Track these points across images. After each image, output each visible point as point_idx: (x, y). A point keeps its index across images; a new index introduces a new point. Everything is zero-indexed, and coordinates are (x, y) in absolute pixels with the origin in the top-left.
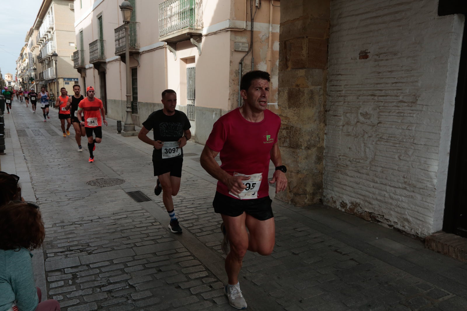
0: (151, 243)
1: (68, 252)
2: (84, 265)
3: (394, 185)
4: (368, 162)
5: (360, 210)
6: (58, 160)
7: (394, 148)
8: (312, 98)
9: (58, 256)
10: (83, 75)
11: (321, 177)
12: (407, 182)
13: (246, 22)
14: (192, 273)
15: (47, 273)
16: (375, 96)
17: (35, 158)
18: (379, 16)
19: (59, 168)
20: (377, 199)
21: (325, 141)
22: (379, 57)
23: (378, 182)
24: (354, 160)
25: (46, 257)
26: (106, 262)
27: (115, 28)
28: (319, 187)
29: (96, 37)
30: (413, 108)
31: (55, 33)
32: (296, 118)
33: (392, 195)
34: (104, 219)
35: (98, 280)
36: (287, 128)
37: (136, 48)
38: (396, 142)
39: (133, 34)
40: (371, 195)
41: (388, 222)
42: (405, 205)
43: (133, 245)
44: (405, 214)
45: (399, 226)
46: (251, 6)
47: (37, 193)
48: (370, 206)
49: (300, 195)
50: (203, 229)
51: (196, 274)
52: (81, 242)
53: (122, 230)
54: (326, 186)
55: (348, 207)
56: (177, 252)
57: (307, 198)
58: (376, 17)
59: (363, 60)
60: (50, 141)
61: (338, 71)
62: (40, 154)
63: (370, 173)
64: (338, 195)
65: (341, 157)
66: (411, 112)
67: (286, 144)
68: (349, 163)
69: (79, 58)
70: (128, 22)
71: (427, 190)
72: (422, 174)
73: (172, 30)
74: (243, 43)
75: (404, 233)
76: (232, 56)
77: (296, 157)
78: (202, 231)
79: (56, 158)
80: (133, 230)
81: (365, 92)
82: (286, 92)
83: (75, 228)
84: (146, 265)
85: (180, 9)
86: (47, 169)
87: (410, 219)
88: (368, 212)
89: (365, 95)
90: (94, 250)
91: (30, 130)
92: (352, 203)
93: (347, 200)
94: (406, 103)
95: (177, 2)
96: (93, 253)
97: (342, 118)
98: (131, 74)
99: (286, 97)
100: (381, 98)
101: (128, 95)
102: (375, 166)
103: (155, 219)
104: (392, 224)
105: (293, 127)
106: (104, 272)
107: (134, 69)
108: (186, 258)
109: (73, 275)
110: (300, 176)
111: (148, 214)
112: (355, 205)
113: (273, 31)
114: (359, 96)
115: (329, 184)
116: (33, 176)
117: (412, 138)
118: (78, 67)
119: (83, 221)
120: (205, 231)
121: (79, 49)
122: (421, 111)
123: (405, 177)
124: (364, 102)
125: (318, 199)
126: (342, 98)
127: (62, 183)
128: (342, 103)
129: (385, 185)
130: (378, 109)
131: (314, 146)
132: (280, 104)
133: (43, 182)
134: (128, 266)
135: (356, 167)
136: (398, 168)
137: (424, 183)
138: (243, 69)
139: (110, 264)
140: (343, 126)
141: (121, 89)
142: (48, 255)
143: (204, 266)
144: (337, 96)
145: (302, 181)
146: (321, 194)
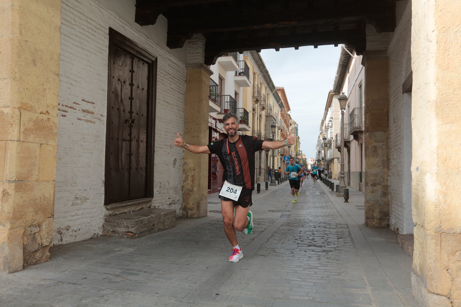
21: (389, 181)
49: (369, 218)
57: (374, 221)
58: (395, 96)
131: (379, 184)
141: (356, 162)
145: (370, 209)
146: (389, 220)
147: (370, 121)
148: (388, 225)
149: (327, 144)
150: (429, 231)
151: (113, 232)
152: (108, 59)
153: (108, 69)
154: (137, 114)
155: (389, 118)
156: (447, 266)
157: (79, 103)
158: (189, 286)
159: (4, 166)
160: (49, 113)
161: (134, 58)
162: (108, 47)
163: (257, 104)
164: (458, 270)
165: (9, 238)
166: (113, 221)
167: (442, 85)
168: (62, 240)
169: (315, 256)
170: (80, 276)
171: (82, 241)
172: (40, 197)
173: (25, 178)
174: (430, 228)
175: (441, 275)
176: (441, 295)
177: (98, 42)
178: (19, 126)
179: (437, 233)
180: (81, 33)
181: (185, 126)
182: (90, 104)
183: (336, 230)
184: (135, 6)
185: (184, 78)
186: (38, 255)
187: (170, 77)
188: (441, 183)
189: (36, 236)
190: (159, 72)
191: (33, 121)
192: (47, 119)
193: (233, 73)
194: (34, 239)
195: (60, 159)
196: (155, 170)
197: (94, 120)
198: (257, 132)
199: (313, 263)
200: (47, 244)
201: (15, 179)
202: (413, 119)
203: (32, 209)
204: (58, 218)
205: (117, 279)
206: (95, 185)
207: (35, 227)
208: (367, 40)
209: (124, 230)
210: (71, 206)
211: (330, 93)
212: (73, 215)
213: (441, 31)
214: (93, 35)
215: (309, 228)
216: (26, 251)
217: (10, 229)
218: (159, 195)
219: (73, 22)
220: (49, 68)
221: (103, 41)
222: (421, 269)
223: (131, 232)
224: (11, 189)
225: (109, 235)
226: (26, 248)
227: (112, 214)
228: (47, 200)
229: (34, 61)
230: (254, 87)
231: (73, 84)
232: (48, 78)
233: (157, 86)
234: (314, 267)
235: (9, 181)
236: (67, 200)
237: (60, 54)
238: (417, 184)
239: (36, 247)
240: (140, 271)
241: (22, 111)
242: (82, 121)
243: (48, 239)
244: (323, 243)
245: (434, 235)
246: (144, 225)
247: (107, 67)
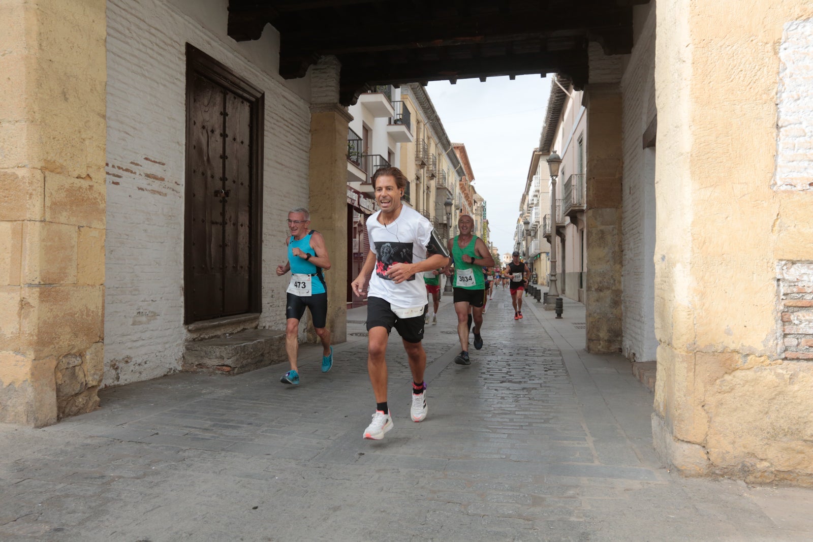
11: (619, 324)
21: (622, 283)
28: (616, 334)
31: (541, 196)
49: (593, 340)
54: (624, 334)
57: (600, 344)
58: (632, 153)
61: (625, 209)
97: (627, 256)
125: (615, 347)
128: (627, 240)
131: (608, 288)
145: (594, 325)
146: (621, 342)
147: (594, 192)
148: (621, 350)
149: (530, 232)
150: (679, 350)
151: (199, 366)
152: (186, 94)
153: (186, 110)
154: (234, 182)
155: (623, 187)
156: (702, 401)
157: (140, 164)
158: (318, 443)
159: (21, 261)
160: (91, 178)
161: (227, 94)
162: (185, 74)
163: (422, 170)
164: (718, 406)
165: (32, 374)
166: (199, 349)
167: (700, 128)
168: (119, 378)
169: (510, 396)
170: (149, 430)
171: (151, 380)
172: (80, 310)
173: (55, 280)
174: (680, 346)
175: (694, 415)
176: (693, 443)
177: (168, 67)
178: (43, 197)
179: (690, 352)
180: (140, 50)
181: (310, 201)
182: (157, 164)
183: (543, 358)
184: (227, 9)
185: (306, 124)
186: (81, 400)
187: (284, 125)
188: (697, 278)
189: (77, 371)
190: (268, 115)
191: (65, 190)
192: (88, 187)
193: (385, 120)
194: (73, 376)
195: (112, 251)
196: (263, 270)
197: (164, 191)
198: (424, 212)
199: (507, 406)
200: (94, 383)
201: (40, 282)
202: (657, 182)
203: (68, 329)
204: (112, 344)
205: (206, 434)
206: (169, 293)
207: (74, 358)
208: (591, 68)
209: (215, 362)
210: (132, 325)
211: (535, 153)
212: (134, 340)
213: (699, 46)
214: (160, 54)
215: (503, 357)
216: (62, 395)
217: (34, 360)
218: (271, 309)
219: (127, 32)
220: (89, 106)
221: (177, 65)
222: (667, 407)
223: (227, 366)
224: (33, 297)
225: (192, 370)
226: (62, 390)
227: (196, 338)
228: (92, 315)
229: (64, 94)
230: (418, 143)
231: (129, 133)
232: (88, 121)
233: (265, 137)
234: (509, 412)
235: (30, 285)
236: (125, 316)
237: (106, 84)
238: (662, 281)
239: (77, 388)
240: (242, 422)
241: (46, 173)
242: (146, 192)
243: (95, 376)
244: (523, 378)
245: (686, 355)
246: (247, 354)
247: (184, 106)
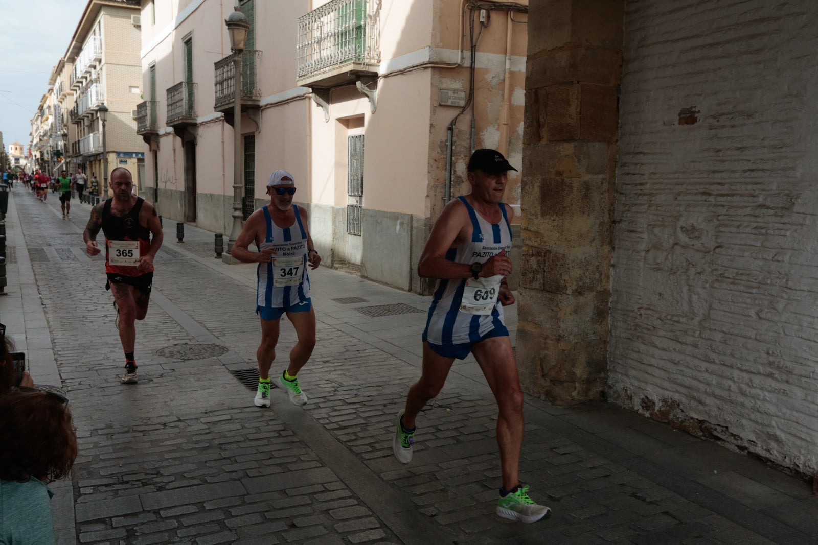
0: (277, 472)
1: (120, 485)
2: (149, 512)
3: (748, 368)
4: (696, 322)
5: (681, 415)
6: (103, 307)
7: (748, 295)
8: (586, 197)
9: (102, 492)
10: (154, 147)
11: (603, 350)
12: (774, 362)
13: (462, 51)
14: (355, 532)
15: (80, 526)
16: (710, 194)
17: (62, 303)
18: (718, 44)
19: (105, 323)
20: (713, 395)
22: (718, 121)
23: (717, 361)
24: (669, 317)
25: (77, 494)
26: (191, 506)
27: (216, 61)
28: (599, 367)
29: (181, 77)
30: (784, 220)
31: (104, 68)
32: (556, 235)
33: (744, 386)
34: (187, 422)
35: (175, 541)
36: (538, 253)
37: (253, 98)
38: (752, 284)
39: (248, 73)
40: (702, 387)
41: (737, 440)
42: (772, 409)
43: (241, 474)
44: (770, 426)
45: (759, 450)
46: (472, 22)
47: (63, 369)
48: (701, 407)
50: (375, 445)
51: (362, 534)
52: (145, 466)
53: (222, 444)
54: (614, 367)
55: (657, 408)
56: (326, 490)
59: (686, 126)
60: (89, 270)
61: (638, 147)
62: (69, 295)
63: (699, 343)
64: (636, 385)
65: (642, 311)
66: (781, 226)
67: (536, 285)
68: (659, 322)
69: (146, 116)
70: (240, 51)
71: (815, 379)
72: (804, 348)
73: (322, 64)
74: (455, 91)
75: (769, 463)
76: (434, 115)
77: (555, 309)
78: (374, 450)
79: (99, 303)
80: (242, 445)
81: (690, 187)
82: (537, 185)
83: (133, 439)
84: (266, 514)
85: (338, 27)
86: (84, 323)
87: (782, 436)
88: (697, 419)
89: (690, 193)
90: (169, 482)
91: (52, 249)
92: (664, 401)
93: (655, 394)
94: (771, 208)
95: (332, 14)
96: (167, 487)
97: (645, 236)
98: (243, 147)
99: (538, 193)
100: (722, 199)
101: (236, 186)
102: (710, 329)
103: (284, 424)
104: (746, 444)
105: (550, 251)
106: (186, 527)
107: (249, 136)
108: (342, 503)
109: (127, 531)
110: (562, 345)
111: (272, 413)
112: (671, 405)
113: (513, 69)
114: (679, 195)
115: (619, 363)
116: (57, 337)
117: (783, 278)
118: (145, 132)
119: (148, 425)
120: (380, 450)
121: (148, 98)
122: (802, 225)
123: (771, 353)
124: (688, 206)
125: (597, 391)
126: (645, 198)
127: (111, 352)
128: (646, 207)
129: (731, 367)
130: (715, 220)
132: (525, 207)
133: (75, 348)
134: (231, 515)
135: (672, 331)
136: (756, 335)
137: (809, 366)
138: (454, 139)
139: (197, 510)
140: (648, 251)
142: (82, 491)
143: (378, 518)
144: (636, 194)
